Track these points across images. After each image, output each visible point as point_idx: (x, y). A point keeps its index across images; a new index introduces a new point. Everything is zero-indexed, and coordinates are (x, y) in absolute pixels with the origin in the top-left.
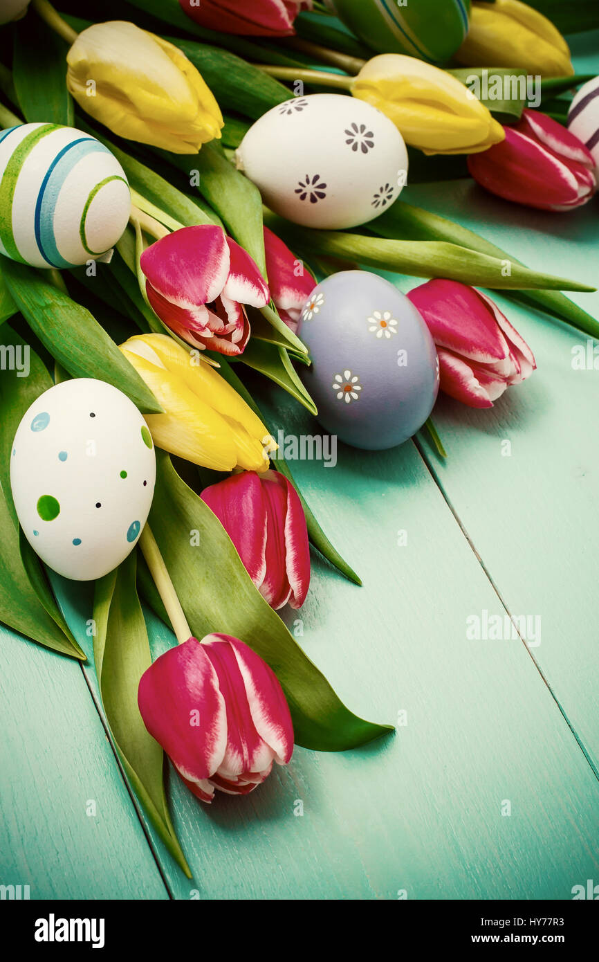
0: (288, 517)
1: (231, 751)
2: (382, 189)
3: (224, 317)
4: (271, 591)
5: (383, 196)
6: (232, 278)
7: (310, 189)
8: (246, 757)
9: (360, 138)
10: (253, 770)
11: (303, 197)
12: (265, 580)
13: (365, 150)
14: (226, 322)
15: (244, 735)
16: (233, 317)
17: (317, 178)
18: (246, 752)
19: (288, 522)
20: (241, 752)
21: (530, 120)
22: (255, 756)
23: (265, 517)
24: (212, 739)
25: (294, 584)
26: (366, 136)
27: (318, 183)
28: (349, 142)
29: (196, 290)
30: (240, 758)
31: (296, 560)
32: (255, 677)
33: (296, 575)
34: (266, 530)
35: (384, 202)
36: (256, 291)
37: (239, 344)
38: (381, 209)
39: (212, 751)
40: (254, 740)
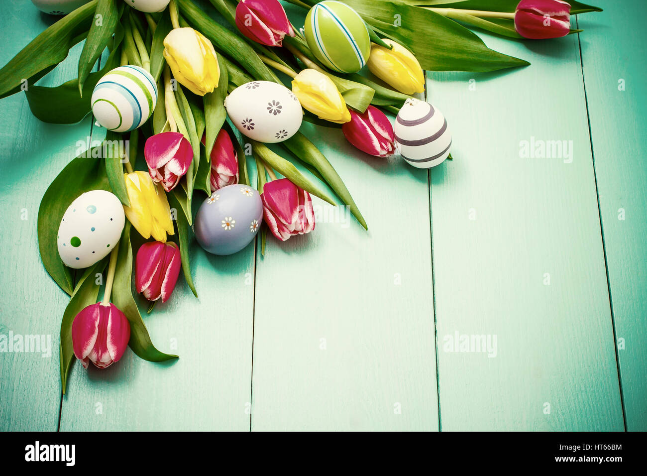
0: (170, 265)
1: (94, 351)
2: (280, 132)
3: (163, 175)
4: (150, 293)
5: (282, 134)
6: (173, 160)
7: (247, 124)
8: (99, 355)
9: (274, 108)
10: (101, 361)
11: (245, 126)
12: (149, 287)
13: (275, 114)
14: (164, 178)
15: (101, 346)
16: (167, 176)
17: (251, 120)
18: (100, 353)
19: (169, 267)
20: (98, 353)
21: (369, 113)
22: (103, 356)
23: (158, 262)
24: (87, 345)
25: (163, 293)
26: (278, 107)
27: (251, 122)
28: (268, 108)
29: (153, 161)
30: (96, 355)
31: (167, 283)
32: (112, 325)
33: (165, 289)
34: (157, 267)
35: (282, 137)
36: (180, 168)
37: (169, 188)
38: (280, 140)
39: (85, 349)
40: (105, 349)
